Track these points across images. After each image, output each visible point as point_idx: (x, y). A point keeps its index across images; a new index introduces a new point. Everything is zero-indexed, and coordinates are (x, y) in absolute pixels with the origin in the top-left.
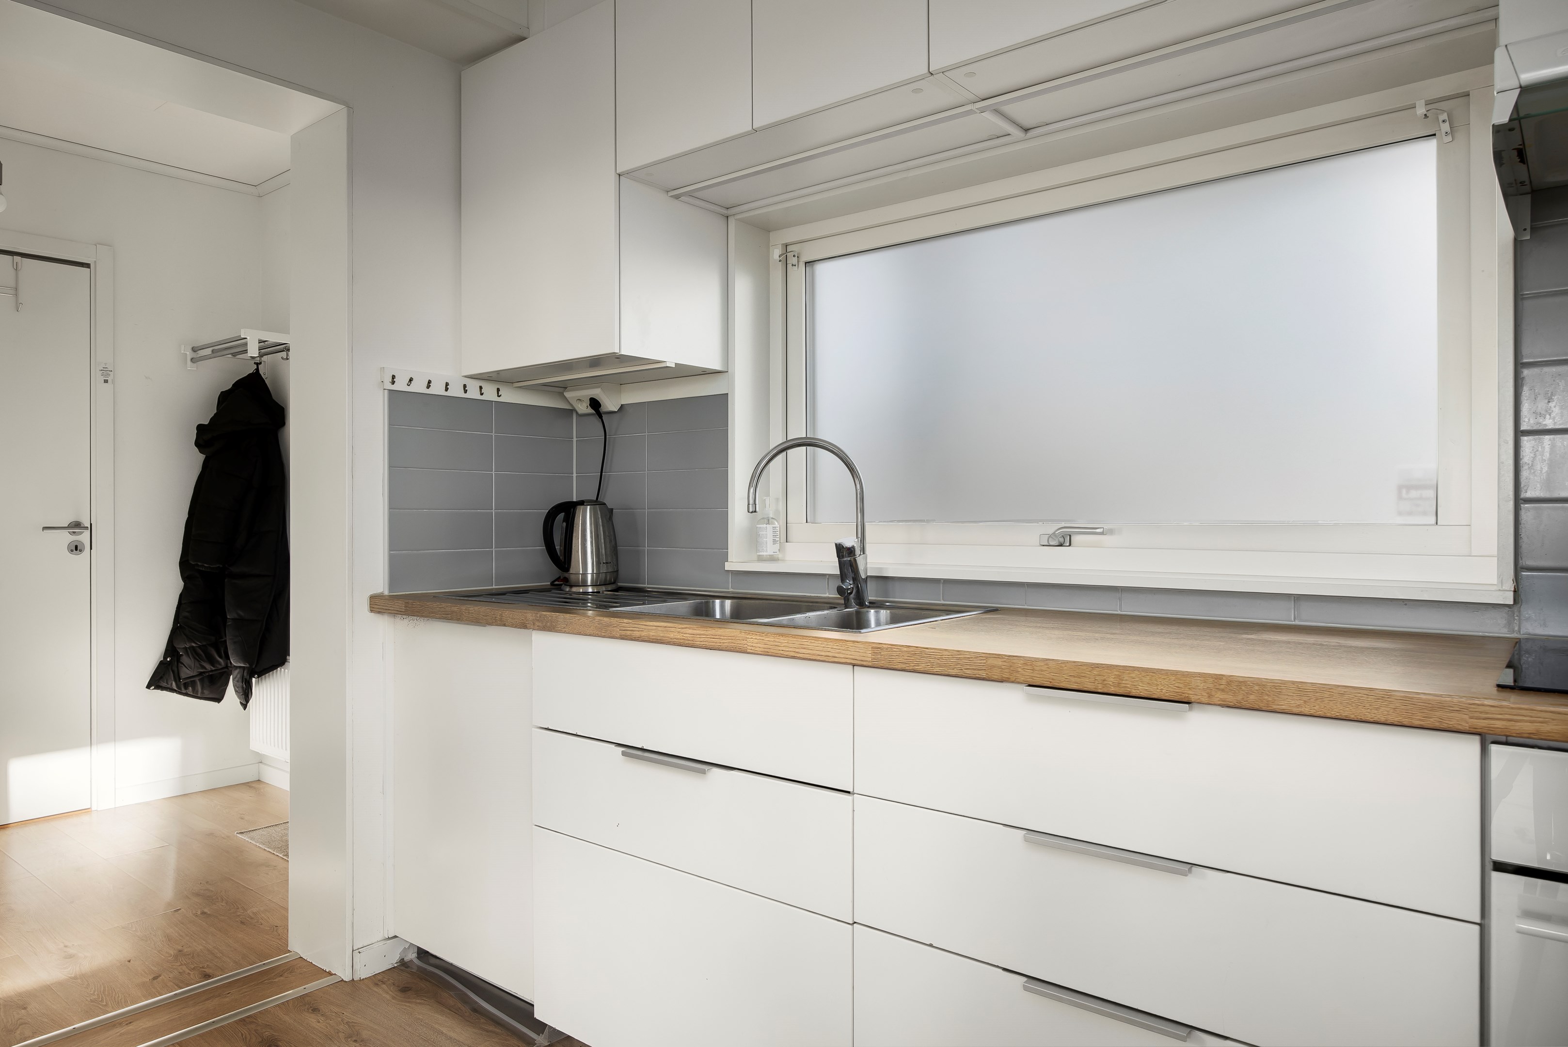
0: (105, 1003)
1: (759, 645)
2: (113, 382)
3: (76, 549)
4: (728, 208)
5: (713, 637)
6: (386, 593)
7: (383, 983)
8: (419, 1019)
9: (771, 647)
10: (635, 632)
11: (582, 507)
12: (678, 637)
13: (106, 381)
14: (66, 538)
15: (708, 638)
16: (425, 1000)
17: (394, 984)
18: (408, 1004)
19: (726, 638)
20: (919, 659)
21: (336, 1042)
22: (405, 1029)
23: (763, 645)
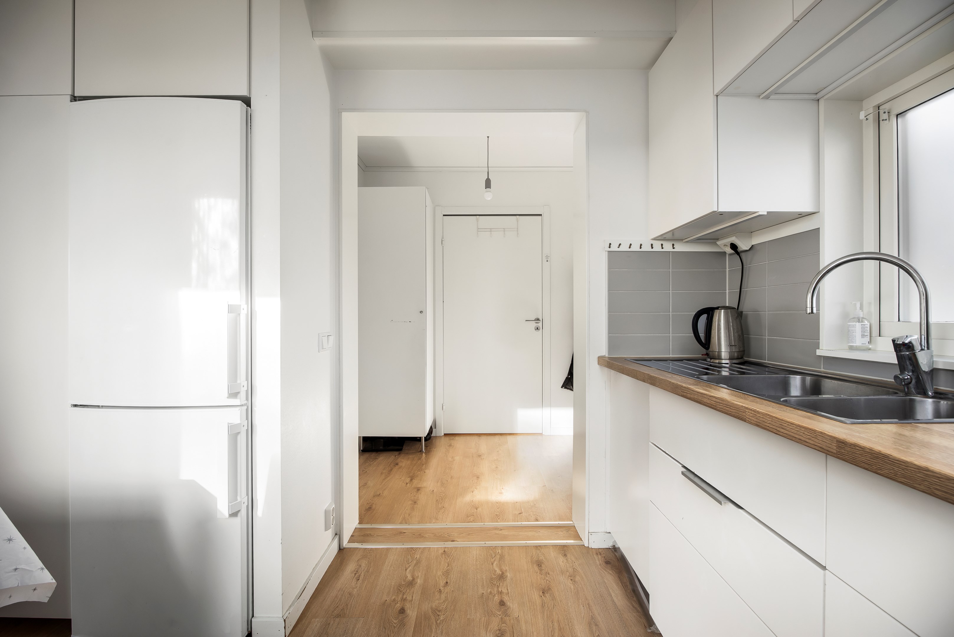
0: (499, 518)
1: (753, 418)
2: (550, 261)
3: (537, 329)
4: (817, 94)
5: (726, 406)
6: (607, 356)
7: (600, 554)
8: (605, 582)
9: (761, 422)
10: (688, 394)
11: (718, 311)
12: (708, 402)
13: (547, 261)
14: (534, 325)
15: (723, 406)
16: (613, 573)
17: (604, 557)
18: (604, 571)
19: (733, 408)
20: (881, 464)
21: (564, 576)
22: (596, 584)
23: (756, 419)
